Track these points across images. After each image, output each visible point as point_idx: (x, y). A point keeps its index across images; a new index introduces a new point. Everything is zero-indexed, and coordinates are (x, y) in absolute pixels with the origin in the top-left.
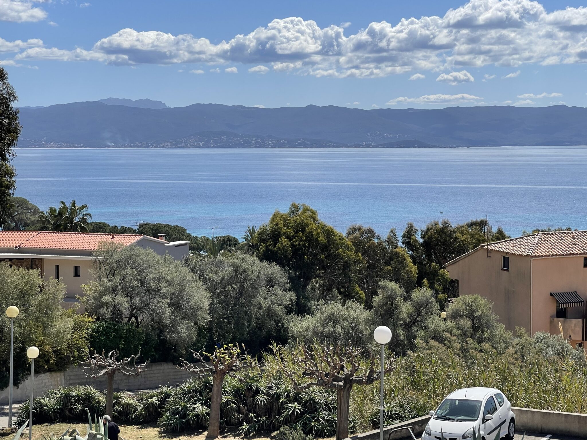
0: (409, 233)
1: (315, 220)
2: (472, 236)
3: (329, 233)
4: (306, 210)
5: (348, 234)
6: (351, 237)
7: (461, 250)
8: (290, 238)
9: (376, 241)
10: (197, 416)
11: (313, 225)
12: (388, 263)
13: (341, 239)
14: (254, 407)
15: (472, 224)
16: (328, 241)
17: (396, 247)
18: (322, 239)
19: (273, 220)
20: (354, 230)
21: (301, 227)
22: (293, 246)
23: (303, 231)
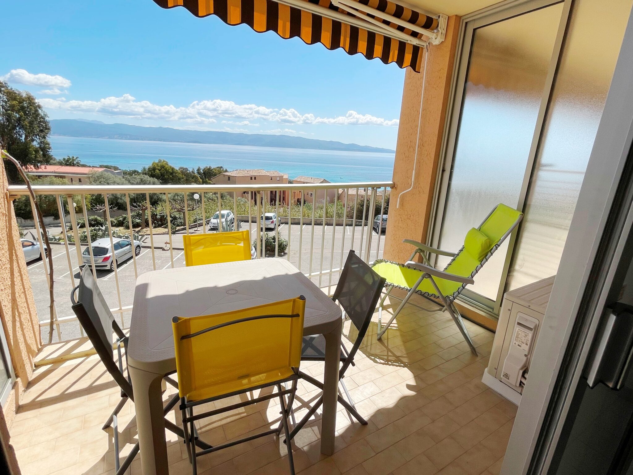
0: (198, 170)
1: (167, 165)
2: (218, 171)
3: (173, 169)
4: (164, 161)
5: (179, 169)
6: (180, 170)
7: (215, 175)
8: (160, 170)
9: (188, 172)
10: (137, 223)
11: (167, 166)
12: (192, 178)
13: (177, 171)
14: (156, 219)
15: (218, 168)
16: (173, 171)
17: (195, 174)
18: (170, 171)
19: (153, 164)
20: (181, 168)
21: (163, 167)
22: (160, 172)
23: (164, 168)
